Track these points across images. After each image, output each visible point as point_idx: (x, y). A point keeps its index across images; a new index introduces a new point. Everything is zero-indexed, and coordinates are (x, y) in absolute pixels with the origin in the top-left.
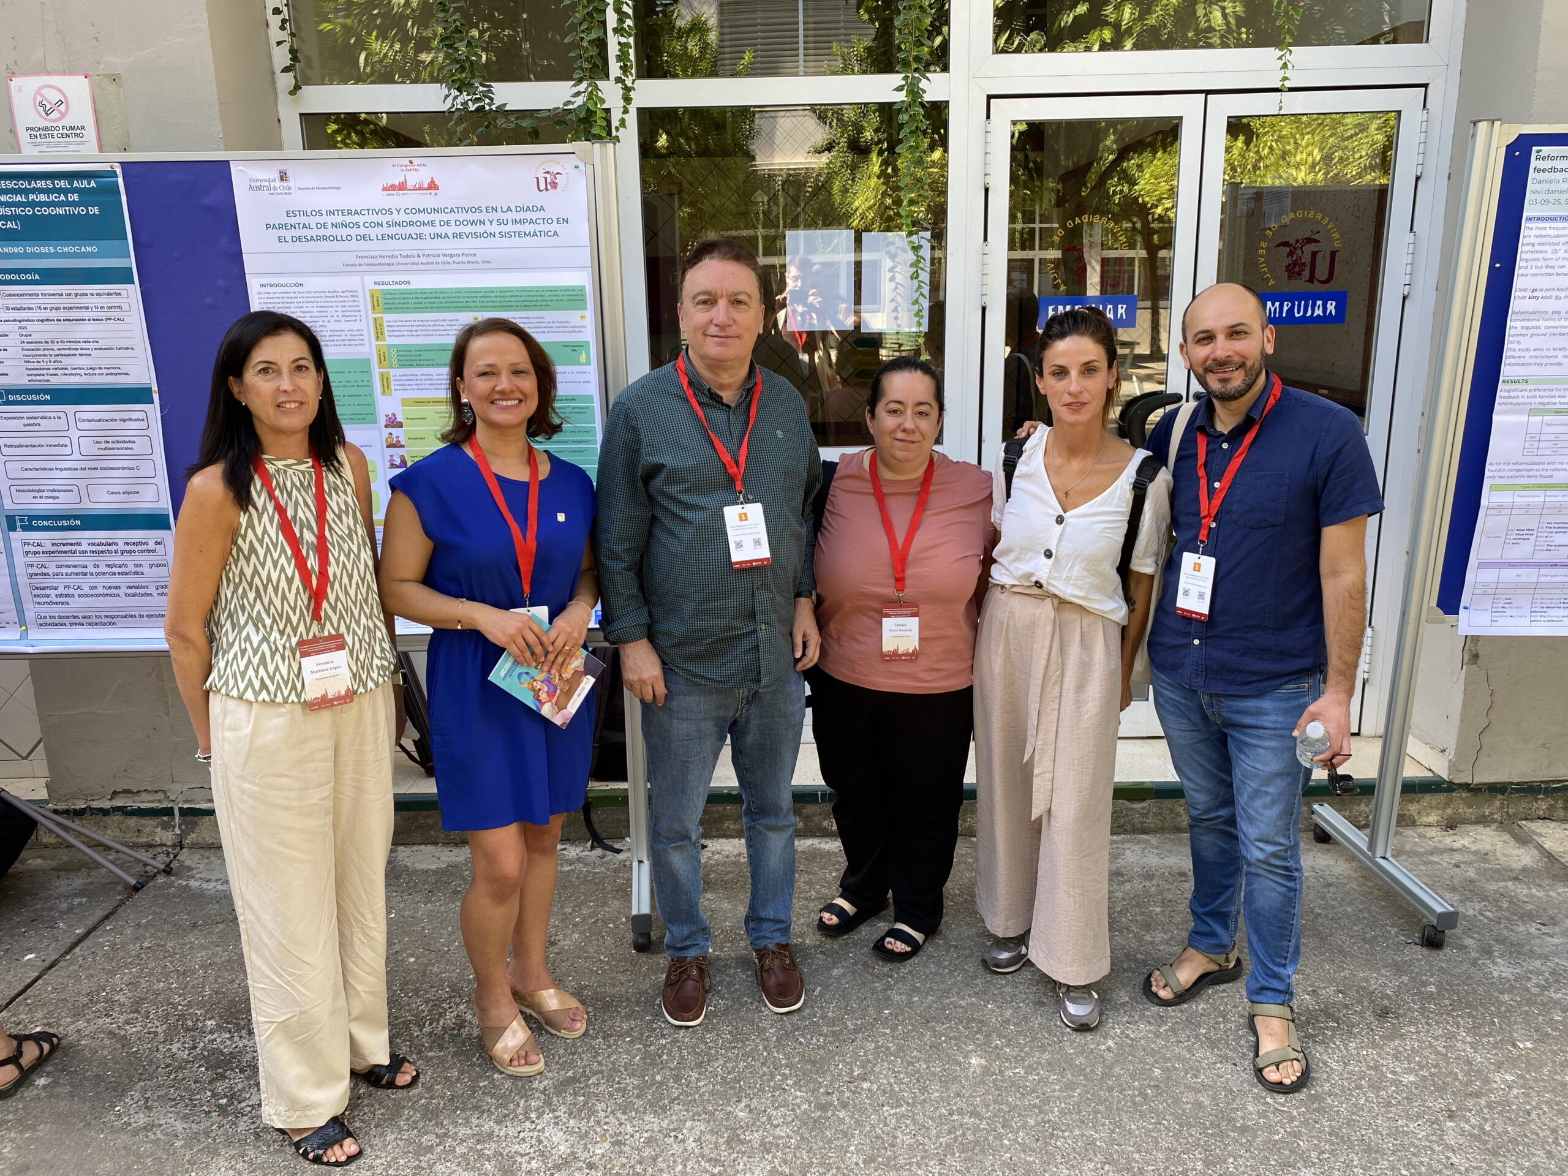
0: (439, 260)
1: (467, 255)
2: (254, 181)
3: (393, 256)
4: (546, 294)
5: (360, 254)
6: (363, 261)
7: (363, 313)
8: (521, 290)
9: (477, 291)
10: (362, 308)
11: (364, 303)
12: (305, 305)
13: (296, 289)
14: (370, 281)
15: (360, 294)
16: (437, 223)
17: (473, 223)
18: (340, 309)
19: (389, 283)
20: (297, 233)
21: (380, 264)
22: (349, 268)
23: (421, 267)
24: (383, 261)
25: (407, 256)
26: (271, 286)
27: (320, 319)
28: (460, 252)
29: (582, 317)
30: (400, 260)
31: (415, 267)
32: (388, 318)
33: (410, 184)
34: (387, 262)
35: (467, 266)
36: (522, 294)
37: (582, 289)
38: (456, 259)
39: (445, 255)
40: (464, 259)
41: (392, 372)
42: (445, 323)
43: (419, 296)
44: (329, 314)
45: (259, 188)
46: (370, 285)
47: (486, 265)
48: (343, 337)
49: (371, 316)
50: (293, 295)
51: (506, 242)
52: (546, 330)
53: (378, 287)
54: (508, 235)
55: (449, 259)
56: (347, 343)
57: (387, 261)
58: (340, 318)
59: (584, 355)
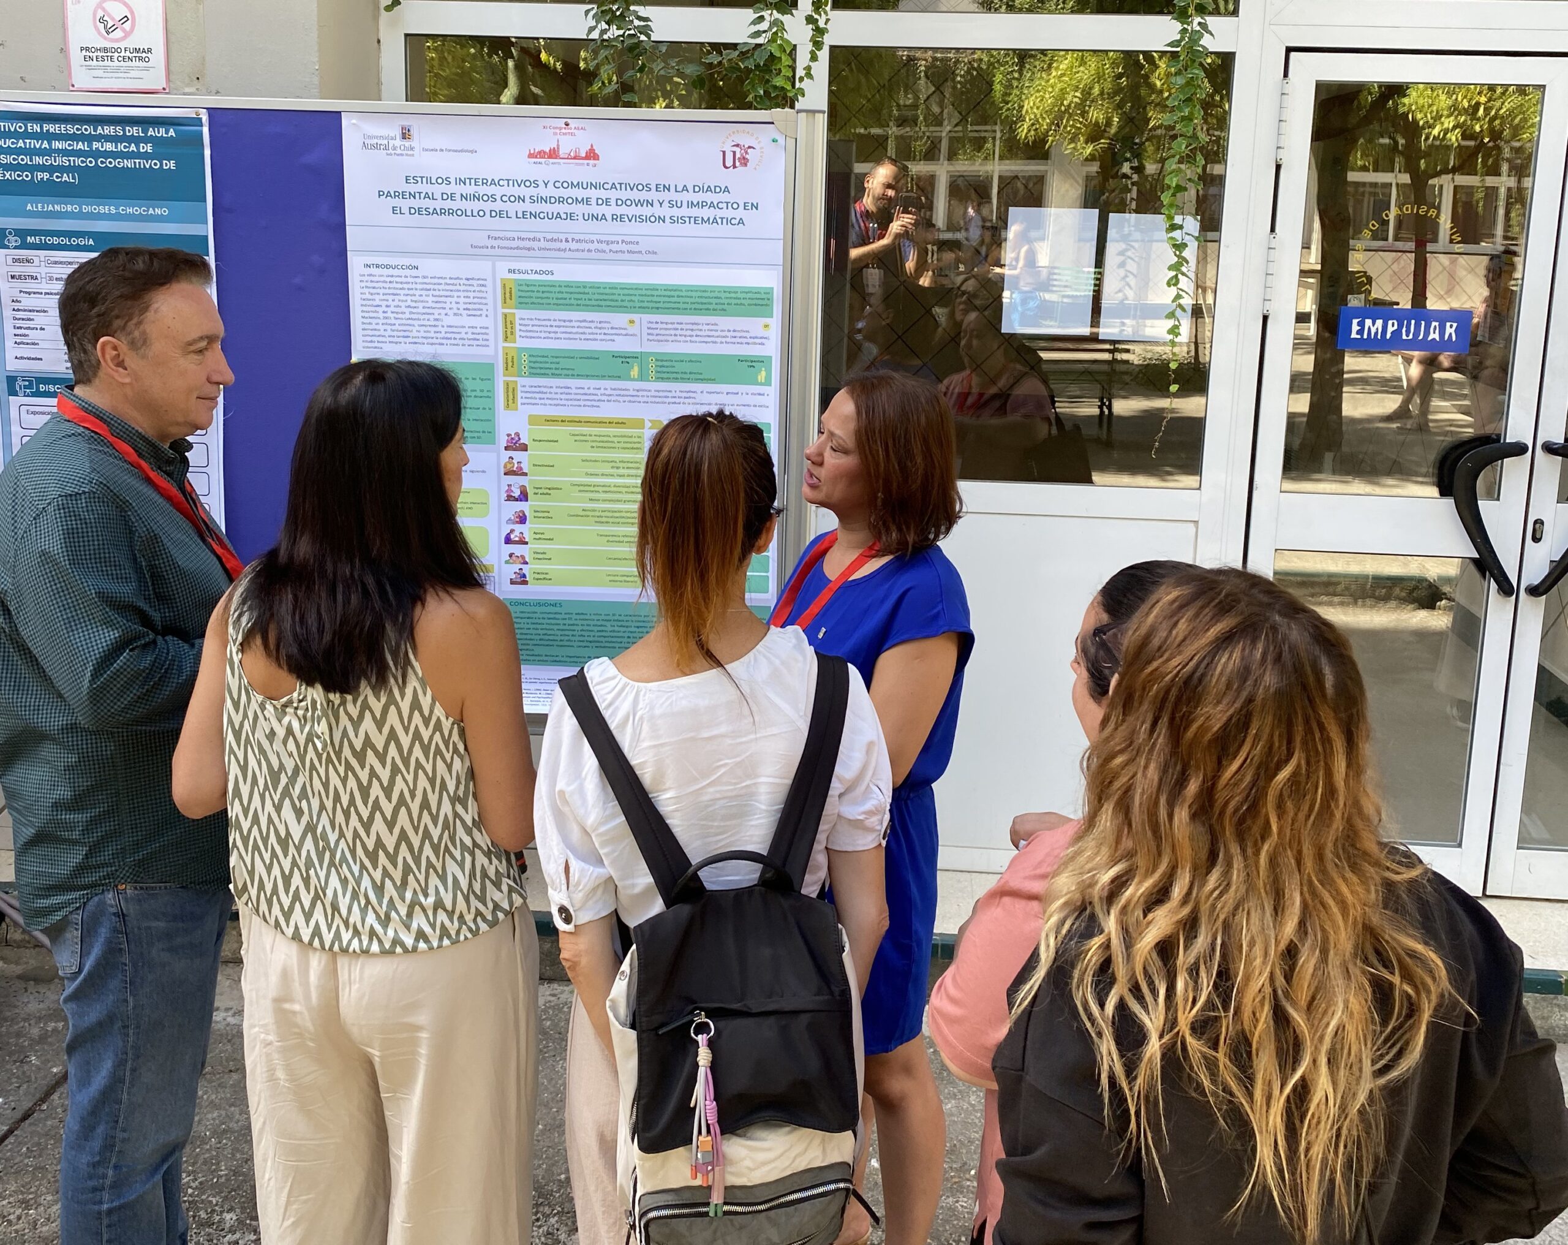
0: (592, 247)
1: (627, 243)
2: (370, 137)
3: (534, 239)
4: (723, 295)
5: (493, 234)
6: (495, 243)
7: (490, 307)
8: (691, 289)
9: (637, 287)
10: (490, 301)
11: (493, 296)
12: (418, 293)
13: (408, 272)
14: (502, 269)
15: (489, 283)
16: (594, 202)
17: (639, 203)
18: (462, 300)
19: (526, 272)
20: (416, 203)
21: (517, 248)
22: (476, 251)
23: (568, 254)
24: (522, 244)
25: (552, 240)
26: (378, 266)
27: (436, 311)
28: (619, 238)
29: (766, 326)
30: (543, 244)
31: (562, 254)
32: (520, 314)
33: (563, 152)
34: (525, 246)
35: (627, 256)
36: (693, 294)
37: (769, 292)
38: (614, 247)
39: (600, 242)
40: (625, 247)
41: (521, 381)
42: (592, 325)
43: (564, 289)
44: (448, 306)
45: (376, 147)
46: (503, 273)
47: (652, 256)
48: (463, 335)
49: (501, 311)
50: (403, 280)
51: (678, 229)
52: (719, 340)
53: (512, 276)
54: (682, 220)
55: (604, 246)
56: (466, 342)
57: (527, 244)
58: (461, 311)
59: (763, 373)
